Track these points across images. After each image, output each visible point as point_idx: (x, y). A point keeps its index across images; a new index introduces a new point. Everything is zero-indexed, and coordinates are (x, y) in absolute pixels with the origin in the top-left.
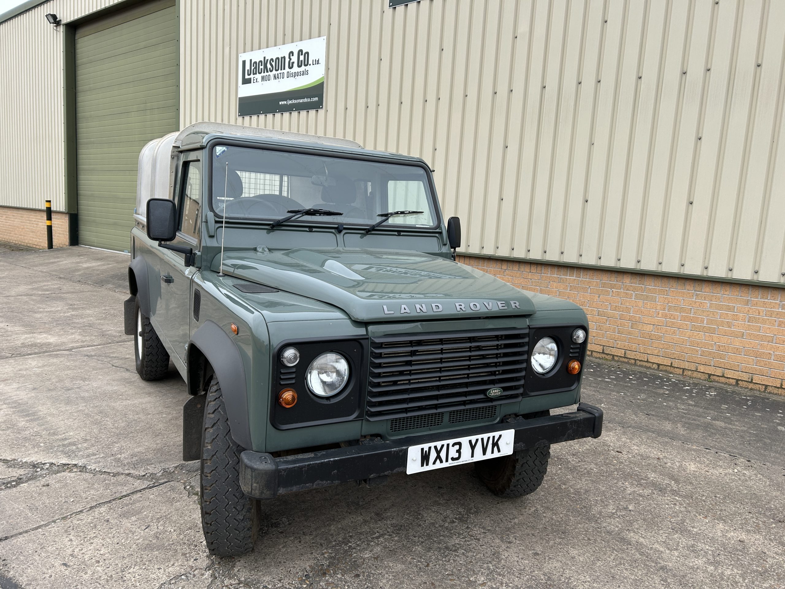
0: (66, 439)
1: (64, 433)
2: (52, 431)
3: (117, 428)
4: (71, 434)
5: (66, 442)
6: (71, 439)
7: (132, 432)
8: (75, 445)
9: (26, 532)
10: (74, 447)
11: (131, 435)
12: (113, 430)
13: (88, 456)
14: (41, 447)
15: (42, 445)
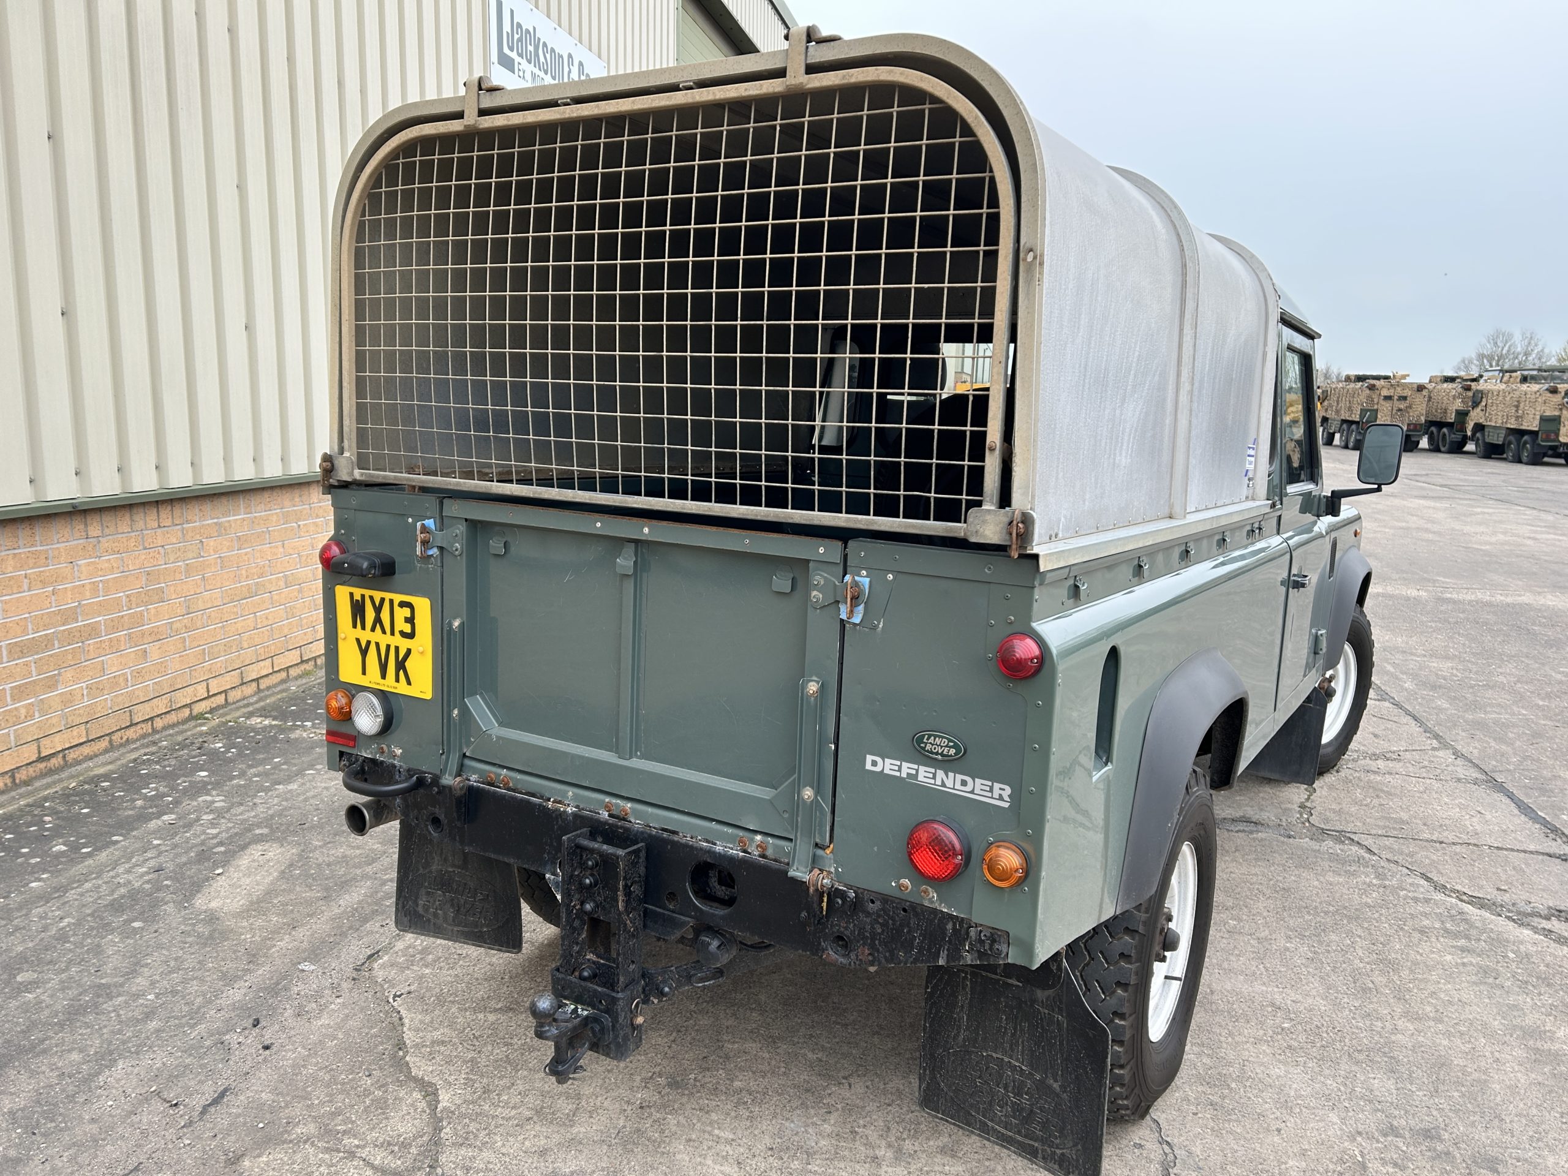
0: (1463, 950)
1: (1464, 964)
2: (1491, 980)
3: (1350, 933)
4: (1449, 958)
5: (1462, 942)
6: (1452, 947)
7: (1326, 913)
8: (1446, 931)
9: (1525, 852)
10: (1448, 925)
11: (1331, 908)
12: (1360, 932)
13: (1427, 901)
14: (1513, 951)
15: (1511, 955)
